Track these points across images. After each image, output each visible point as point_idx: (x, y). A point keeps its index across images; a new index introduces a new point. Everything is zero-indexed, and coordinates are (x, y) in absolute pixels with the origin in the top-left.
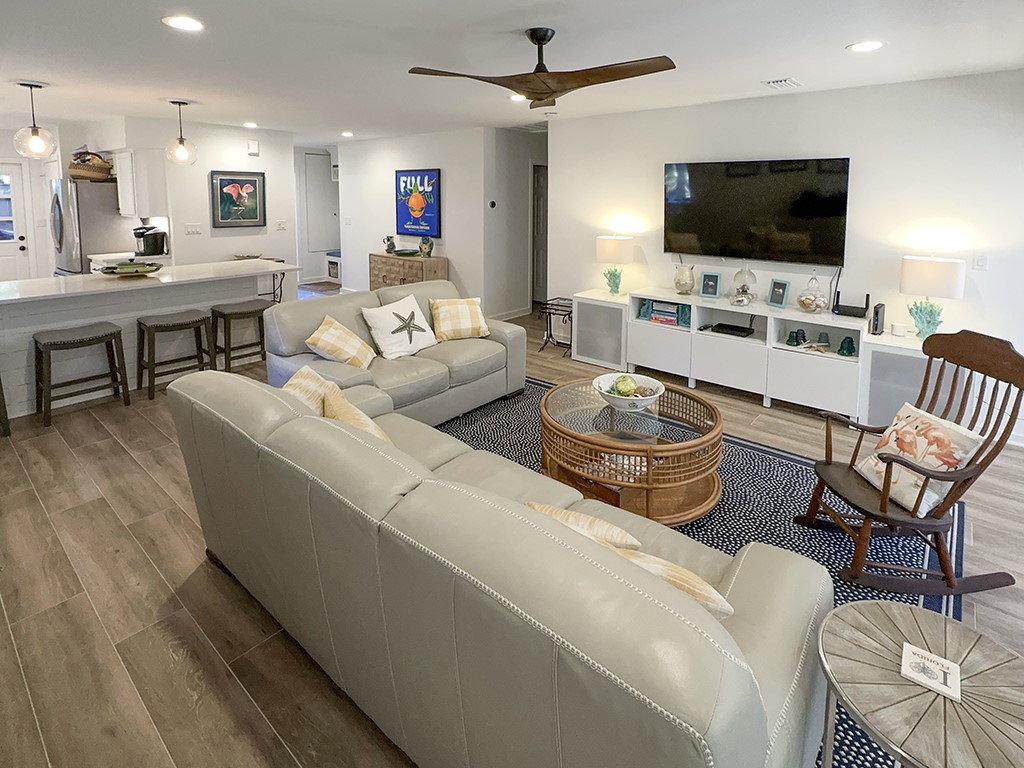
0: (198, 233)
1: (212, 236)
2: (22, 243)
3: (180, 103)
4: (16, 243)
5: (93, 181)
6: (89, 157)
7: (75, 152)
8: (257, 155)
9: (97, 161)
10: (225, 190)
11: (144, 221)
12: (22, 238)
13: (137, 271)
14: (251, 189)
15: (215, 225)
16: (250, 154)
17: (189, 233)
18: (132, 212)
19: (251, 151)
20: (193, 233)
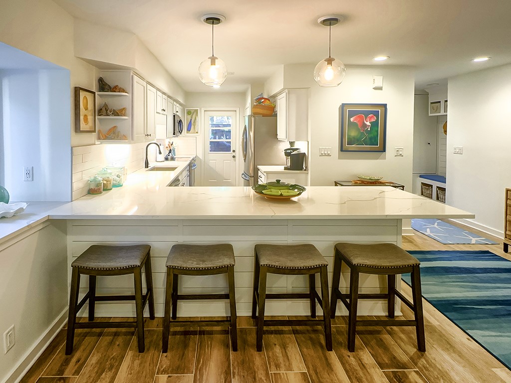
0: (329, 155)
1: (340, 158)
2: (234, 154)
4: (230, 154)
5: (264, 115)
6: (263, 100)
7: (255, 98)
8: (380, 88)
9: (267, 103)
10: (352, 119)
11: (292, 143)
12: (234, 151)
13: (281, 195)
14: (374, 119)
15: (342, 149)
16: (375, 88)
17: (322, 155)
18: (284, 137)
19: (376, 85)
20: (325, 155)
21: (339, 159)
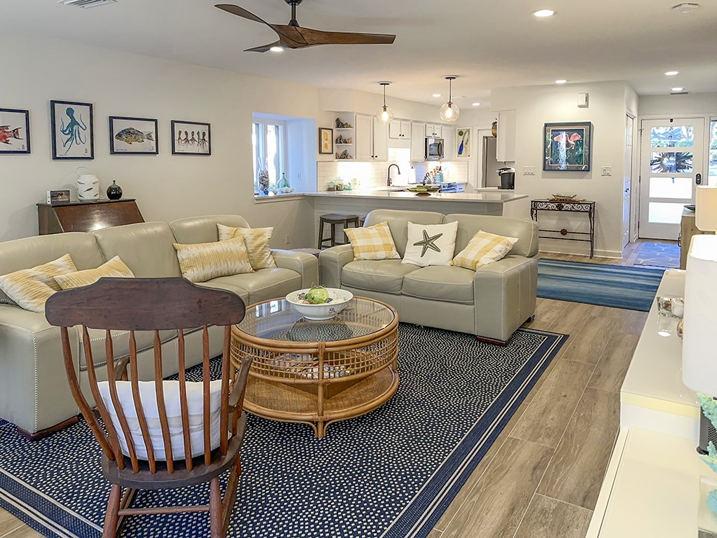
0: (532, 174)
3: (451, 78)
8: (584, 106)
14: (579, 137)
15: (545, 168)
17: (525, 174)
19: (579, 103)
20: (529, 174)
21: (543, 178)
